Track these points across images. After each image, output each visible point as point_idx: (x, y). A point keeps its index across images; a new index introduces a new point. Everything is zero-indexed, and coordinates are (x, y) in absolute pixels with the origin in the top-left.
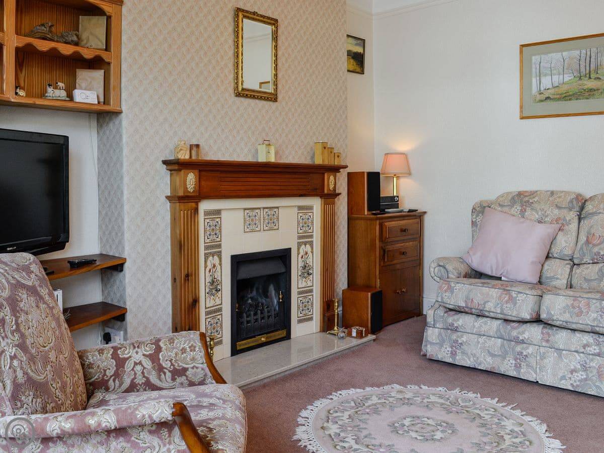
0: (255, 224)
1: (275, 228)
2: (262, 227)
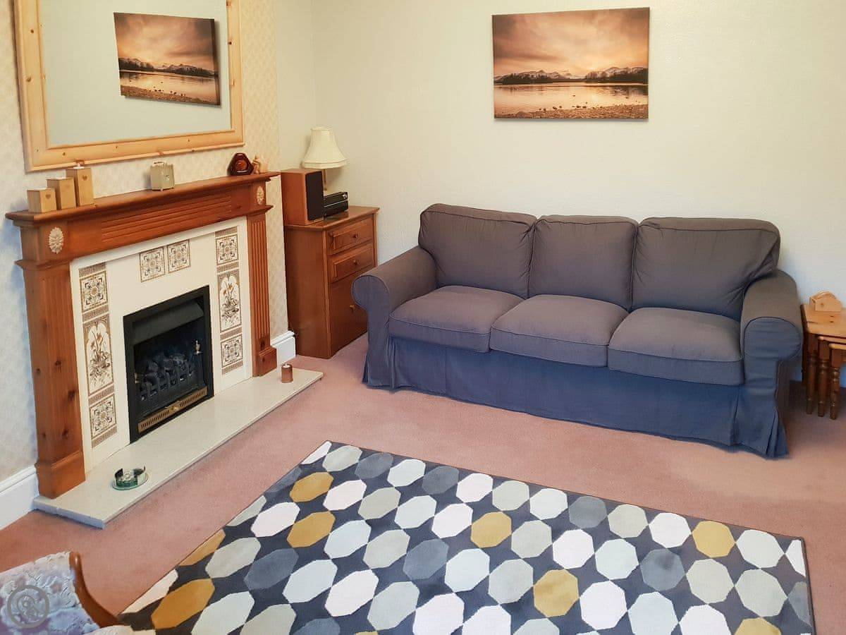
0: (157, 268)
1: (186, 265)
2: (167, 269)
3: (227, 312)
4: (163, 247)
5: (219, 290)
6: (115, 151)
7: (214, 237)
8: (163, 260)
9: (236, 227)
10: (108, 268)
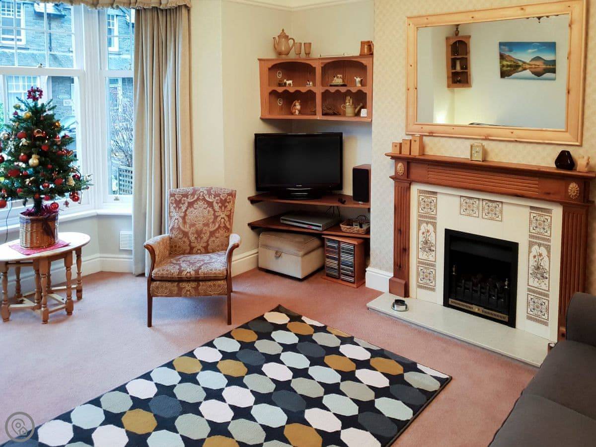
3: (534, 273)
4: (479, 199)
5: (530, 252)
6: (452, 131)
7: (528, 210)
8: (478, 208)
9: (551, 210)
10: (439, 196)
